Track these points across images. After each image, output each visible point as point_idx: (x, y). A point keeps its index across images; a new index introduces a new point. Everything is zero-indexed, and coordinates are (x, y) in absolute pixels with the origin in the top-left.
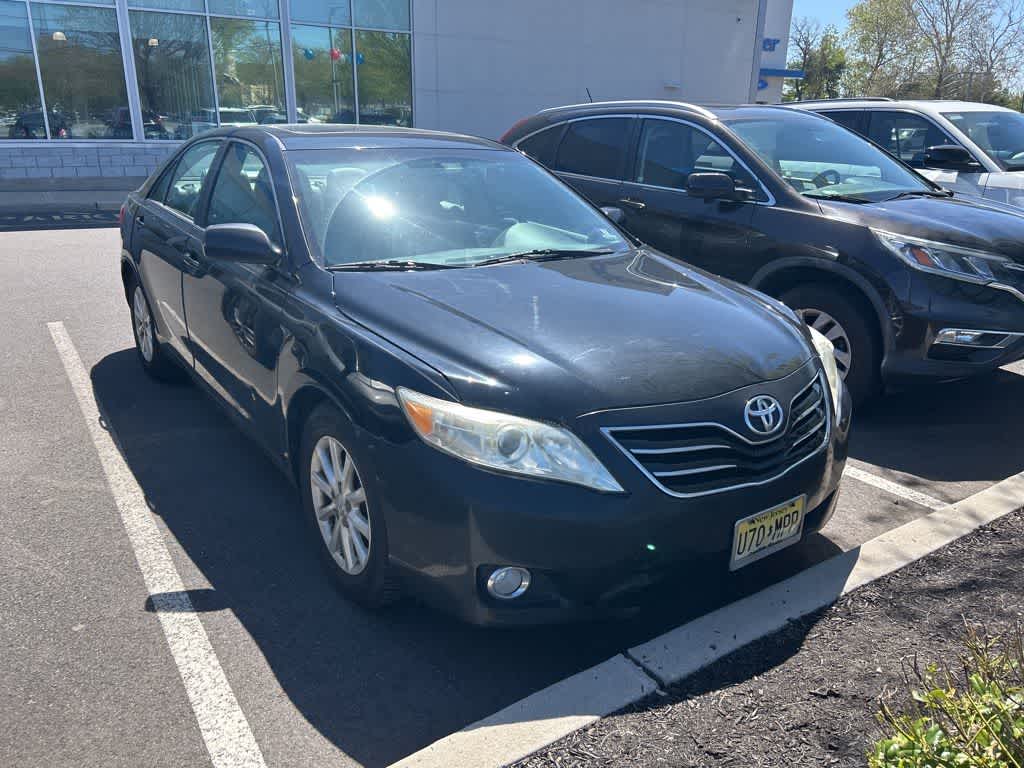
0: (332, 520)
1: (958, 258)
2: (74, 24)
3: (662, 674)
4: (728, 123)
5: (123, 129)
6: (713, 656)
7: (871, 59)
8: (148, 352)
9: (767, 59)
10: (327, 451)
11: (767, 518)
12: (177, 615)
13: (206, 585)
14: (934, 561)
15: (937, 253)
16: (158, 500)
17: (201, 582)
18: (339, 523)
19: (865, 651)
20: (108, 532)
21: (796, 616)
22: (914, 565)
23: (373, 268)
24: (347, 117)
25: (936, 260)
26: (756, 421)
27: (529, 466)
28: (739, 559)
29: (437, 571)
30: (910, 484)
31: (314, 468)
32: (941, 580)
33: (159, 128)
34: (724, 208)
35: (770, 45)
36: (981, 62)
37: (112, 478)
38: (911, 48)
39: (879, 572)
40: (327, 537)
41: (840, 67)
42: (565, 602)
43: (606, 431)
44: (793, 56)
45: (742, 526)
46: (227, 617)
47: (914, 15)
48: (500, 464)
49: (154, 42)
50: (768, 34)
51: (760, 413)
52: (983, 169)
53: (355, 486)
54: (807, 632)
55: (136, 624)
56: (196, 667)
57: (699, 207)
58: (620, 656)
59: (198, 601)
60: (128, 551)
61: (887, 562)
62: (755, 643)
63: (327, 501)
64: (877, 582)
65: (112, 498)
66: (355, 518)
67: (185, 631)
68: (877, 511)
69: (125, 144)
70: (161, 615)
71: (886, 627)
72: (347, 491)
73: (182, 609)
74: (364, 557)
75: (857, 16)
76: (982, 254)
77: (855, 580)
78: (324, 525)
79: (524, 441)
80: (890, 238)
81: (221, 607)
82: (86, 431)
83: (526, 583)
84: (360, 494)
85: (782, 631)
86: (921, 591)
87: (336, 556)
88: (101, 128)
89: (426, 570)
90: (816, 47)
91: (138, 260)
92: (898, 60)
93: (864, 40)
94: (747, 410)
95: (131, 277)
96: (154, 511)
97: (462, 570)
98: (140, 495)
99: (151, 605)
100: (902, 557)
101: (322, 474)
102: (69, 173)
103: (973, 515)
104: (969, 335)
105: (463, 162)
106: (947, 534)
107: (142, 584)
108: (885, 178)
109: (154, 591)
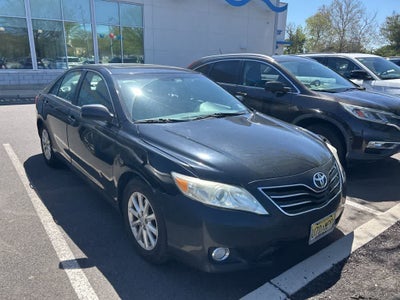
0: (138, 227)
1: (374, 114)
2: (8, 25)
3: (287, 291)
4: (279, 62)
5: (28, 65)
6: (306, 282)
7: (315, 38)
8: (48, 155)
9: (279, 38)
10: (137, 198)
11: (323, 222)
12: (73, 270)
13: (84, 256)
14: (384, 237)
15: (366, 112)
16: (59, 218)
17: (82, 255)
18: (141, 228)
19: (368, 277)
20: (39, 234)
21: (336, 262)
22: (376, 238)
23: (152, 122)
24: (118, 60)
25: (366, 115)
26: (318, 182)
27: (228, 204)
28: (312, 240)
29: (188, 249)
30: (363, 203)
31: (130, 205)
32: (389, 244)
33: (42, 65)
34: (279, 95)
35: (279, 32)
36: (356, 38)
37: (38, 210)
38: (330, 33)
39: (364, 242)
40: (135, 234)
41: (304, 41)
42: (244, 261)
43: (260, 189)
44: (287, 37)
45: (314, 226)
46: (95, 270)
47: (330, 21)
48: (217, 204)
49: (40, 31)
50: (279, 29)
51: (319, 179)
52: (373, 79)
53: (150, 213)
54: (341, 269)
55: (56, 275)
56: (85, 294)
57: (270, 95)
58: (268, 283)
59: (82, 264)
60: (48, 241)
61: (366, 238)
62: (322, 275)
63: (135, 219)
64: (364, 246)
65: (39, 219)
66: (149, 226)
67: (78, 278)
68: (352, 215)
69: (30, 71)
70: (67, 271)
71: (373, 266)
72: (146, 215)
73: (75, 268)
74: (154, 243)
75: (309, 21)
76: (383, 112)
77: (355, 246)
78: (134, 229)
79: (226, 194)
80: (348, 107)
81: (92, 266)
82: (25, 190)
83: (228, 254)
84: (153, 216)
85: (331, 270)
86: (382, 250)
87: (140, 242)
88: (18, 65)
89: (183, 249)
90: (294, 33)
91: (45, 118)
92: (325, 38)
93: (312, 30)
94: (314, 179)
95: (41, 125)
96: (58, 224)
97: (200, 248)
98: (51, 217)
99: (62, 266)
100: (371, 236)
101: (134, 207)
102: (6, 83)
103: (394, 217)
104: (379, 144)
105: (182, 78)
106: (386, 225)
107: (56, 257)
108: (338, 83)
109: (62, 259)
